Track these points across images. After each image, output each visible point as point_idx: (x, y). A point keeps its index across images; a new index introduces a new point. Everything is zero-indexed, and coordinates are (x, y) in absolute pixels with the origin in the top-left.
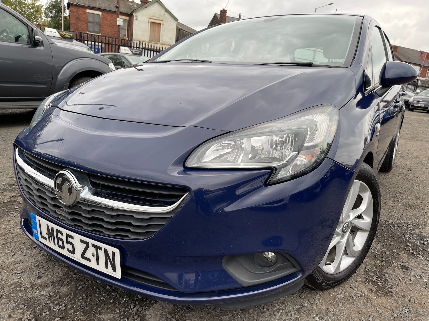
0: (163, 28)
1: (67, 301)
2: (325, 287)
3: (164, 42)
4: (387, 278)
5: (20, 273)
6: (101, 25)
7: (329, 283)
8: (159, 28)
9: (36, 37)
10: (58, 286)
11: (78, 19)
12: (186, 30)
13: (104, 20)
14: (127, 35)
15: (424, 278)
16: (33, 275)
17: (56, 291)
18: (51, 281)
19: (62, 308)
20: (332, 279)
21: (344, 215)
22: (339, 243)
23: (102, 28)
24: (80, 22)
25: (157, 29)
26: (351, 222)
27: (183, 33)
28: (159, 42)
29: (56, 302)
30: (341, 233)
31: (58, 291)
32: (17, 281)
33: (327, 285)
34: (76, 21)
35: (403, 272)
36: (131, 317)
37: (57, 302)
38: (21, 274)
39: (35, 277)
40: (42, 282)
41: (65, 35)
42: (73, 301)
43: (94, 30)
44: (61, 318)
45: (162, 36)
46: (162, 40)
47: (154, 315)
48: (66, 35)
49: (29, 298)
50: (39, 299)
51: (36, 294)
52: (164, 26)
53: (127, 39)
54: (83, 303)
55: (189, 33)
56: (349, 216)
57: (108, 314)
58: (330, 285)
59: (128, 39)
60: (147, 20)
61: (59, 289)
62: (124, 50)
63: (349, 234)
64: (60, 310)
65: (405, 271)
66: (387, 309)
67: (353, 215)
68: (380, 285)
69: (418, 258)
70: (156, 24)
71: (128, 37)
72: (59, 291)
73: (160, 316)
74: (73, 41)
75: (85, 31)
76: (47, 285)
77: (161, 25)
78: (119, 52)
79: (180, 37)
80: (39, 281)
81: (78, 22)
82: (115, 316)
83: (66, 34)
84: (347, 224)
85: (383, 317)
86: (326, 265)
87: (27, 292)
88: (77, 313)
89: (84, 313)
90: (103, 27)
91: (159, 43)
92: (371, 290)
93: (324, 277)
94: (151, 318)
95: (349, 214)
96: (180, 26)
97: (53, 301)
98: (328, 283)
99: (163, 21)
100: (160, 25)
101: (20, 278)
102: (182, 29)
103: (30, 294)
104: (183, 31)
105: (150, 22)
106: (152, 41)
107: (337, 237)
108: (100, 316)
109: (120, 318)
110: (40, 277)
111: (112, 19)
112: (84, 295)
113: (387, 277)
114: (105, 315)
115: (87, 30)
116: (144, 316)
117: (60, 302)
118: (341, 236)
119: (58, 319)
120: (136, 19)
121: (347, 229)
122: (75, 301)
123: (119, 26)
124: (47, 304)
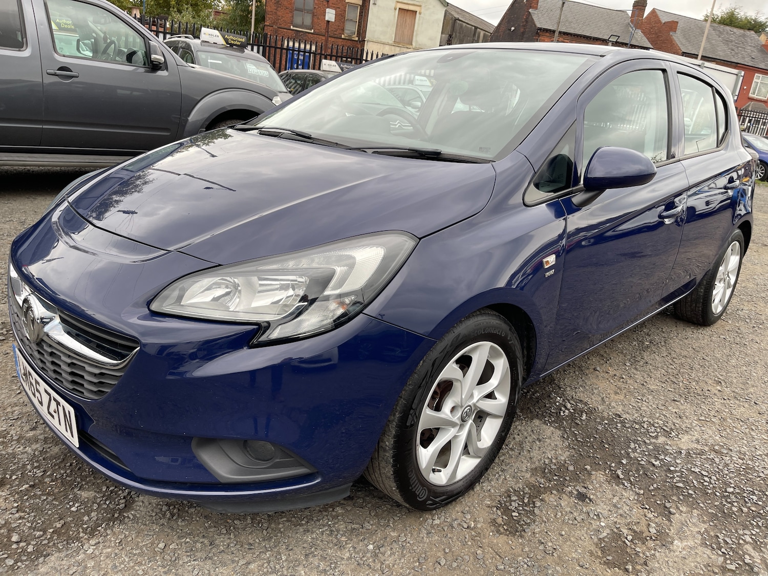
0: (419, 20)
1: (49, 466)
2: (430, 507)
3: (419, 45)
4: (535, 509)
5: (14, 419)
6: (315, 14)
7: (437, 500)
8: (413, 20)
9: (153, 56)
10: (50, 443)
11: (279, 4)
12: (466, 21)
13: (320, 6)
14: (357, 31)
15: (603, 520)
16: (28, 424)
17: (44, 450)
18: (46, 436)
19: (39, 473)
20: (443, 494)
21: (465, 395)
22: (455, 437)
23: (316, 20)
24: (282, 9)
25: (408, 21)
26: (475, 405)
27: (461, 26)
28: (412, 45)
29: (36, 464)
30: (459, 422)
31: (46, 451)
32: (5, 429)
33: (435, 503)
34: (275, 8)
35: (573, 503)
36: (117, 500)
37: (38, 464)
38: (14, 421)
39: (28, 428)
40: (34, 435)
41: (232, 40)
42: (57, 467)
43: (303, 22)
44: (30, 486)
45: (417, 35)
46: (417, 41)
47: (147, 504)
48: (234, 41)
49: (8, 454)
50: (19, 456)
51: (19, 449)
52: (421, 15)
53: (357, 39)
54: (68, 472)
55: (473, 26)
56: (472, 396)
57: (91, 491)
58: (439, 503)
59: (359, 39)
60: (393, 5)
61: (49, 448)
62: (328, 65)
63: (472, 423)
64: (36, 475)
65: (577, 503)
66: (498, 555)
67: (479, 393)
68: (514, 517)
69: (622, 486)
70: (409, 12)
71: (359, 35)
72: (48, 450)
73: (155, 505)
74: (245, 50)
75: (289, 25)
76: (38, 441)
77: (418, 13)
78: (319, 69)
79: (454, 34)
80: (31, 434)
81: (279, 9)
82: (97, 495)
83: (234, 38)
84: (469, 408)
85: (478, 566)
86: (435, 473)
87: (10, 445)
88: (54, 483)
89: (62, 484)
90: (318, 18)
91: (410, 46)
92: (493, 522)
93: (430, 491)
94: (140, 506)
95: (473, 393)
96: (458, 13)
97: (34, 462)
98: (435, 500)
99: (420, 6)
100: (414, 13)
101: (11, 426)
102: (460, 19)
103: (11, 448)
104: (460, 22)
105: (398, 9)
106: (399, 43)
107: (453, 429)
108: (79, 492)
109: (101, 499)
110: (34, 429)
111: (334, 4)
112: (74, 461)
113: (537, 506)
114: (86, 492)
115: (292, 24)
116: (134, 501)
117: (42, 465)
118: (458, 427)
119: (28, 486)
120: (375, 4)
121: (469, 416)
122: (59, 467)
123: (328, 22)
124: (24, 465)
